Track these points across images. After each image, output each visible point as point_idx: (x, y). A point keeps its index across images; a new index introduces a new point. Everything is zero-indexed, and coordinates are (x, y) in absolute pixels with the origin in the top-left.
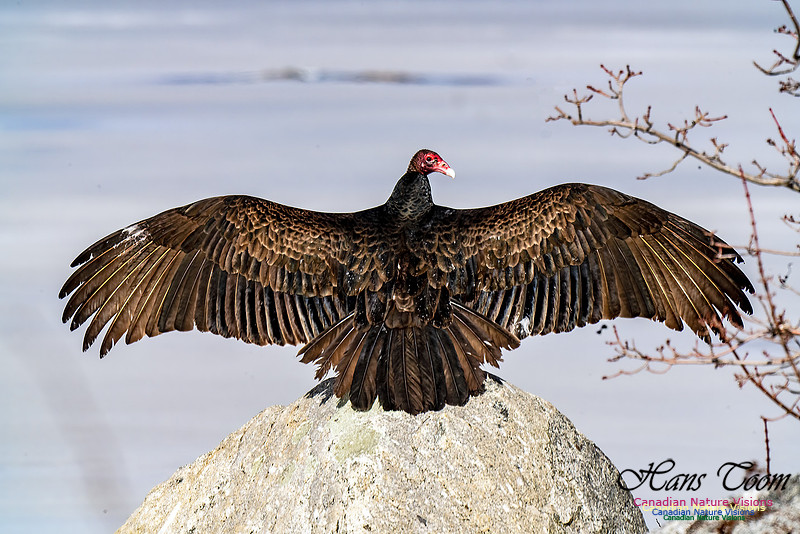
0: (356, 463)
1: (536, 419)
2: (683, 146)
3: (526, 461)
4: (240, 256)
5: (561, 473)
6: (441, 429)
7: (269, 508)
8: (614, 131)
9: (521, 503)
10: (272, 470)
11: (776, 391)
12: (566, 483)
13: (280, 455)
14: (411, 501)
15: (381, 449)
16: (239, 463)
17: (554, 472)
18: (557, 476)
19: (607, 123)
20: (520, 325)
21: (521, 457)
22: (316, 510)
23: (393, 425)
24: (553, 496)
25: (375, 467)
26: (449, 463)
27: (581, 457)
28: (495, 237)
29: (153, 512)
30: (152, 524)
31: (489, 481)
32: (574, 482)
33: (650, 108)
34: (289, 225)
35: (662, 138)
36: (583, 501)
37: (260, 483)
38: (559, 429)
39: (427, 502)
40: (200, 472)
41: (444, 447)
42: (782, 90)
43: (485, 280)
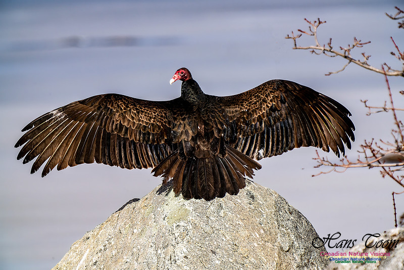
0: (178, 225)
1: (268, 199)
2: (348, 57)
3: (265, 221)
4: (117, 125)
5: (283, 226)
6: (221, 206)
7: (135, 250)
8: (313, 51)
9: (263, 242)
10: (135, 231)
11: (400, 178)
12: (285, 231)
13: (139, 223)
14: (207, 243)
15: (191, 218)
16: (118, 228)
17: (279, 226)
18: (280, 228)
19: (310, 48)
20: (259, 153)
21: (262, 219)
22: (159, 250)
23: (196, 206)
24: (279, 238)
25: (188, 227)
26: (225, 224)
27: (292, 218)
28: (244, 110)
29: (75, 254)
30: (75, 260)
31: (246, 231)
32: (289, 230)
33: (331, 39)
34: (141, 108)
35: (338, 54)
36: (294, 239)
37: (129, 238)
38: (280, 204)
39: (215, 243)
40: (98, 234)
41: (222, 215)
42: (400, 27)
43: (241, 132)
